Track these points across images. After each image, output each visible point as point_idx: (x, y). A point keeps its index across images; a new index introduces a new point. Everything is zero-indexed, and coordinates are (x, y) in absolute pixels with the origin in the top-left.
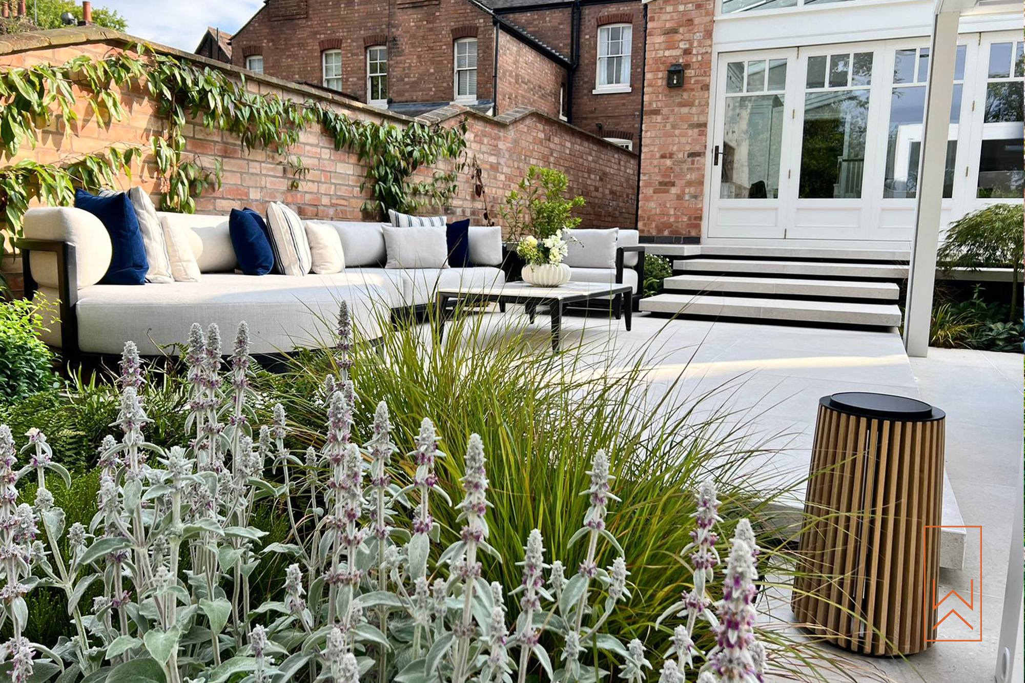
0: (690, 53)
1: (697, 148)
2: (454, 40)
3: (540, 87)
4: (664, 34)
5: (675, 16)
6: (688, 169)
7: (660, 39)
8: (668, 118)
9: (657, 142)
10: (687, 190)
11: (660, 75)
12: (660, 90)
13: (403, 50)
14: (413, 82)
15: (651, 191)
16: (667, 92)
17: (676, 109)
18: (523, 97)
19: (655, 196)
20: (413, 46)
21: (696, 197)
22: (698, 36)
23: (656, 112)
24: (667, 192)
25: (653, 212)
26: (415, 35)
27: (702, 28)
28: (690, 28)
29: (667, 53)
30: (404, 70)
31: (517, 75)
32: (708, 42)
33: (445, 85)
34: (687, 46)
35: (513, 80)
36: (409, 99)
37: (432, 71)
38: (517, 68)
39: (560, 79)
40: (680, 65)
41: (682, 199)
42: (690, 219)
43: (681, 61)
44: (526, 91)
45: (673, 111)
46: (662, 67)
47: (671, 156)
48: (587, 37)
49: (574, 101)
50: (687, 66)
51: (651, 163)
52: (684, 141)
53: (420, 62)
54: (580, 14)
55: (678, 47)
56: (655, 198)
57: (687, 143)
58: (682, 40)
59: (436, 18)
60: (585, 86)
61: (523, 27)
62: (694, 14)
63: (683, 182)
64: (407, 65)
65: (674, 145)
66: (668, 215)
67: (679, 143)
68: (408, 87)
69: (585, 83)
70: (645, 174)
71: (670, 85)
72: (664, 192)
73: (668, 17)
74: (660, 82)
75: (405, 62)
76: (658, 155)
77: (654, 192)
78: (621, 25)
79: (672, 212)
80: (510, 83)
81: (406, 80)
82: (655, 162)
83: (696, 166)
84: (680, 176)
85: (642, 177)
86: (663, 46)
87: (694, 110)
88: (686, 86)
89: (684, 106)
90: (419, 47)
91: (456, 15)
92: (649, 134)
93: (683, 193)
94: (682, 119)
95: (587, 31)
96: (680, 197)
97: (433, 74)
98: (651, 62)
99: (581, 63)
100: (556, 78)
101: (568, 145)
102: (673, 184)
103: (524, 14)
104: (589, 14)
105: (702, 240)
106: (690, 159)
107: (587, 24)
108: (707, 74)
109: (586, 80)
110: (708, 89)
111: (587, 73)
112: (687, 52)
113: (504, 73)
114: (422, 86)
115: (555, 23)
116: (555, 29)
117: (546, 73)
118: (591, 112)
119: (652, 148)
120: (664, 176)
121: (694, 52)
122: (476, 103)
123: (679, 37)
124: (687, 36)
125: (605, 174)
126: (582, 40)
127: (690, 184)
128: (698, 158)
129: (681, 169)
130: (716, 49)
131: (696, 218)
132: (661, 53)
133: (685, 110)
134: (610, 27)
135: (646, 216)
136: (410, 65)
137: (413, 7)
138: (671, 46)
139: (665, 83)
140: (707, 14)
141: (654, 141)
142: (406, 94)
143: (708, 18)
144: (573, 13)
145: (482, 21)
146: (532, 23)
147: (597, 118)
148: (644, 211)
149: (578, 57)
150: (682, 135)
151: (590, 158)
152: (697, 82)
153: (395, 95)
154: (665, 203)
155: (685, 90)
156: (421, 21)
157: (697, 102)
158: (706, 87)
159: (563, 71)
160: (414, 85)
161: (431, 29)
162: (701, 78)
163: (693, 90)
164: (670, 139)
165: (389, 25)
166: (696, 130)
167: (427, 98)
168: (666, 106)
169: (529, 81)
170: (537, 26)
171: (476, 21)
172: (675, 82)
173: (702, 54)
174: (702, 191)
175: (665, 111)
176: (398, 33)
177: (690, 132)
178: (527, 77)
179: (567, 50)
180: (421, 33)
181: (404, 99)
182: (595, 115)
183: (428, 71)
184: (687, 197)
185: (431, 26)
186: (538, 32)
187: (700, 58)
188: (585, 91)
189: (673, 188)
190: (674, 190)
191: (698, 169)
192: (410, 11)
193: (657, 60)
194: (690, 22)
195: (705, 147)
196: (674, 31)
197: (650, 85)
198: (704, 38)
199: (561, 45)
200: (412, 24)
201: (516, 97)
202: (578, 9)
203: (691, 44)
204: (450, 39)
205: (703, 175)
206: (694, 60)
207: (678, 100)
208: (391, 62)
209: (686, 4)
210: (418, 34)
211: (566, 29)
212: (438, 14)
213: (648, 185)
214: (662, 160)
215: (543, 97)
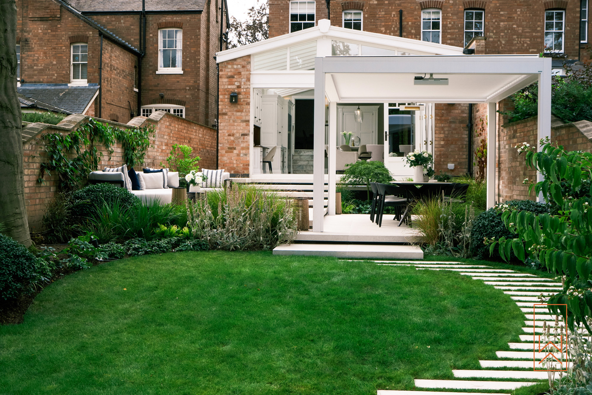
0: (240, 88)
1: (246, 132)
2: (71, 44)
3: (123, 71)
4: (228, 78)
5: (232, 70)
6: (242, 142)
7: (226, 80)
8: (231, 117)
9: (226, 128)
10: (242, 152)
11: (226, 97)
12: (227, 104)
13: (33, 48)
14: (40, 70)
15: (224, 152)
16: (230, 105)
17: (235, 113)
18: (114, 79)
19: (226, 154)
20: (41, 45)
21: (246, 155)
22: (244, 80)
23: (225, 114)
24: (232, 152)
25: (226, 162)
26: (41, 39)
27: (245, 76)
28: (240, 76)
29: (229, 87)
30: (34, 60)
31: (111, 65)
32: (248, 83)
33: (64, 72)
34: (239, 84)
35: (109, 69)
36: (37, 80)
37: (55, 63)
38: (111, 61)
39: (134, 65)
40: (235, 93)
41: (239, 156)
42: (244, 165)
43: (236, 91)
44: (115, 75)
45: (233, 114)
46: (227, 94)
47: (233, 135)
48: (151, 35)
49: (142, 78)
50: (239, 93)
51: (224, 138)
52: (239, 128)
53: (46, 56)
54: (146, 20)
55: (234, 85)
56: (226, 155)
57: (241, 129)
58: (236, 81)
59: (57, 28)
60: (151, 68)
61: (104, 26)
62: (241, 70)
63: (240, 148)
64: (36, 58)
65: (234, 130)
66: (233, 164)
67: (237, 129)
68: (36, 72)
69: (151, 66)
70: (221, 143)
71: (231, 101)
72: (230, 153)
73: (229, 70)
74: (226, 100)
75: (34, 56)
76: (227, 135)
77: (226, 152)
78: (175, 29)
79: (235, 162)
80: (107, 71)
81: (35, 67)
82: (226, 138)
83: (245, 140)
84: (238, 145)
85: (219, 145)
86: (227, 83)
87: (243, 114)
88: (239, 103)
89: (238, 112)
90: (44, 46)
91: (72, 28)
92: (222, 124)
93: (240, 153)
94: (237, 118)
95: (151, 31)
96: (238, 155)
97: (55, 65)
98: (222, 90)
99: (147, 52)
100: (132, 63)
101: (177, 126)
102: (235, 149)
103: (105, 16)
104: (152, 21)
105: (250, 175)
106: (242, 137)
107: (151, 26)
108: (248, 98)
109: (151, 64)
110: (249, 105)
111: (151, 59)
112: (239, 87)
113: (104, 65)
114: (47, 72)
115: (128, 24)
116: (128, 29)
117: (126, 61)
118: (155, 86)
119: (224, 131)
120: (230, 145)
121: (242, 87)
122: (87, 85)
123: (234, 80)
124: (239, 80)
125: (190, 139)
126: (147, 37)
127: (243, 148)
128: (246, 137)
129: (238, 141)
130: (252, 87)
131: (246, 165)
132: (226, 87)
133: (239, 114)
134: (167, 29)
135: (222, 164)
136: (38, 58)
137: (40, 20)
138: (231, 84)
139: (229, 100)
140: (247, 71)
141: (224, 128)
142: (35, 77)
143: (248, 73)
144: (141, 19)
145: (91, 33)
146: (111, 23)
147: (160, 90)
148: (221, 161)
149: (145, 48)
150: (237, 126)
151: (185, 131)
152: (244, 101)
153: (26, 77)
154: (231, 158)
155: (239, 104)
156: (46, 29)
157: (244, 110)
158: (248, 104)
159: (135, 58)
160: (41, 72)
161: (54, 36)
162: (246, 99)
163: (242, 105)
164: (232, 127)
165: (22, 31)
166: (244, 124)
167: (51, 80)
168: (230, 111)
169: (117, 68)
170: (113, 25)
171: (87, 33)
172: (234, 100)
173: (246, 88)
174: (249, 153)
175: (229, 113)
176: (29, 36)
177: (242, 124)
178: (116, 65)
179: (137, 43)
180: (47, 37)
181: (33, 80)
182: (158, 88)
183: (52, 63)
184: (242, 155)
185: (54, 33)
186: (115, 29)
187: (245, 90)
188: (151, 72)
189: (235, 151)
190: (235, 152)
191: (246, 142)
192: (39, 23)
193: (225, 90)
194: (239, 73)
195: (249, 131)
196: (232, 77)
197: (222, 101)
198: (246, 81)
199: (132, 39)
200: (40, 31)
201: (111, 79)
202: (144, 16)
203: (240, 83)
204: (68, 43)
205: (249, 145)
206: (242, 91)
207: (235, 109)
208: (24, 55)
209: (237, 65)
210: (44, 38)
211: (136, 29)
212: (59, 26)
213: (223, 149)
214: (229, 137)
215: (124, 77)
